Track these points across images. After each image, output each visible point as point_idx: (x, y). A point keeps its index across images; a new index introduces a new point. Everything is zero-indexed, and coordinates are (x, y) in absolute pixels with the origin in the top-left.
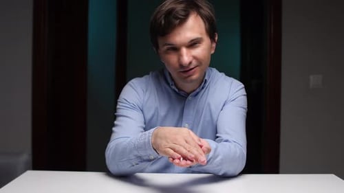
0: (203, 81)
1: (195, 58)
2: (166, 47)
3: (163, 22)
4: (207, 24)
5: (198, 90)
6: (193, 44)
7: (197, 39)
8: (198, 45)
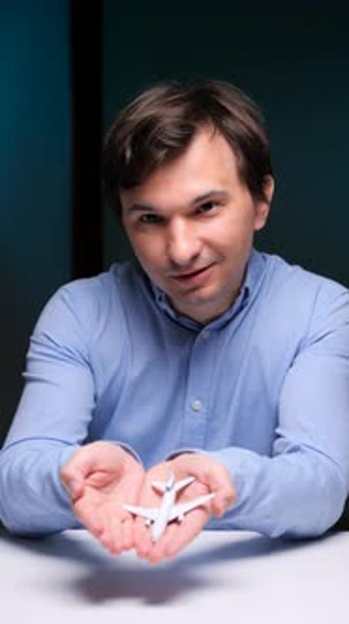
0: (239, 293)
1: (207, 243)
2: (136, 215)
3: (128, 154)
4: (242, 158)
5: (228, 316)
6: (203, 207)
7: (213, 193)
8: (214, 209)
